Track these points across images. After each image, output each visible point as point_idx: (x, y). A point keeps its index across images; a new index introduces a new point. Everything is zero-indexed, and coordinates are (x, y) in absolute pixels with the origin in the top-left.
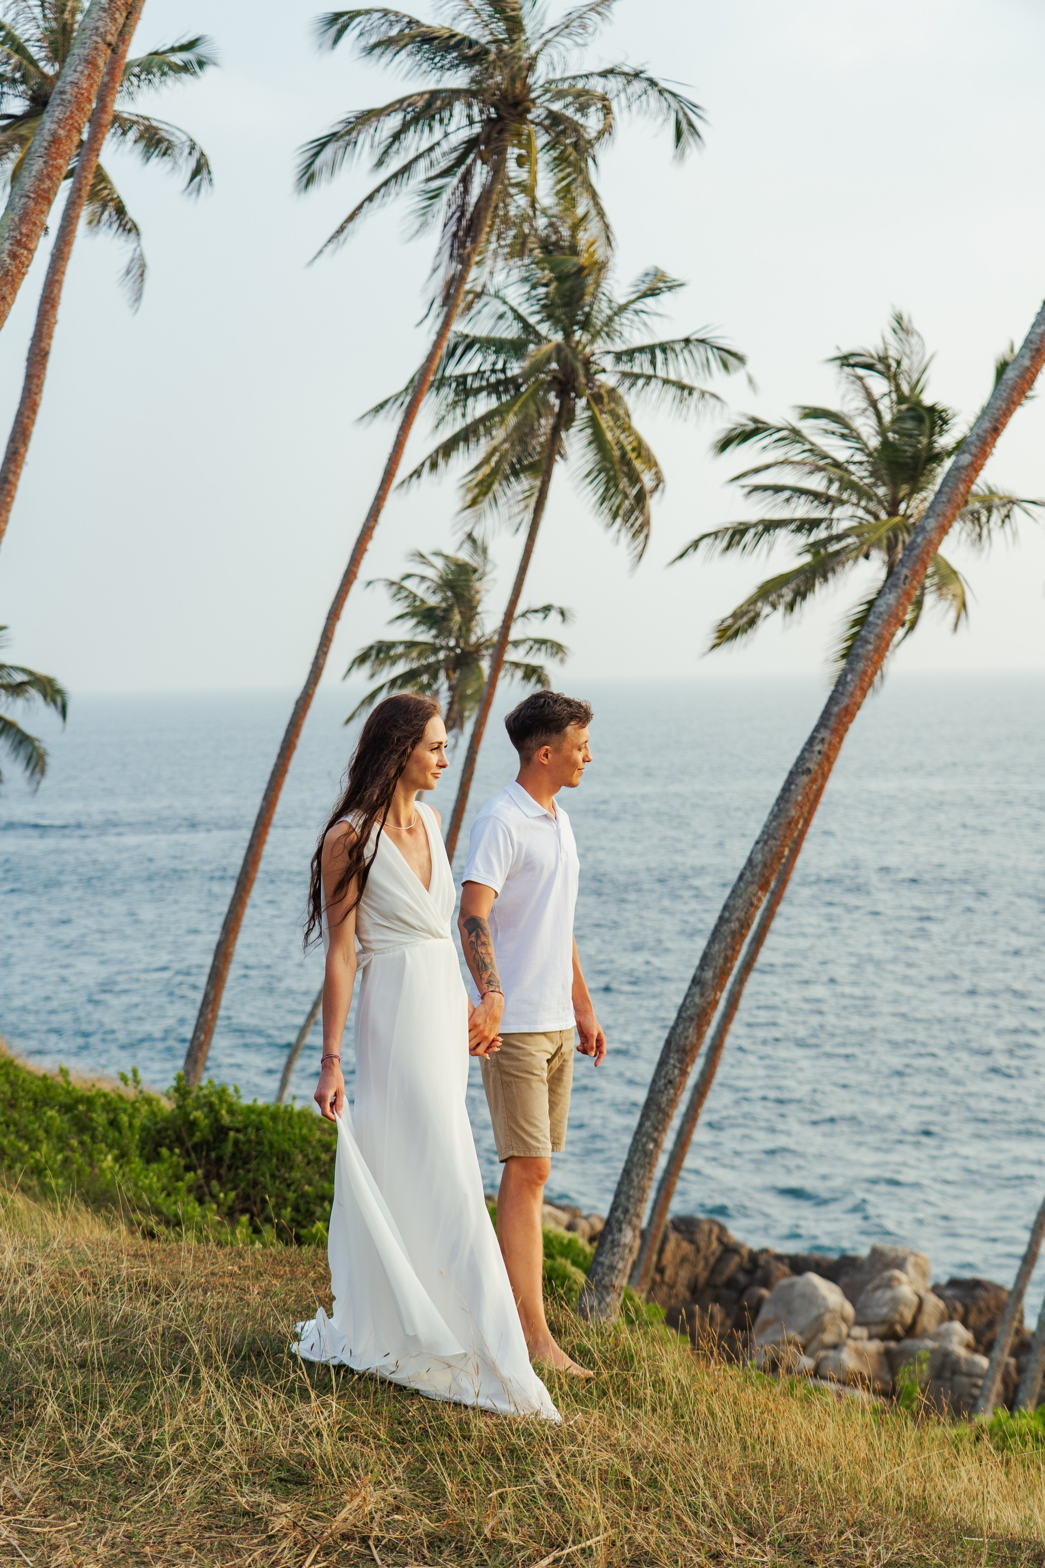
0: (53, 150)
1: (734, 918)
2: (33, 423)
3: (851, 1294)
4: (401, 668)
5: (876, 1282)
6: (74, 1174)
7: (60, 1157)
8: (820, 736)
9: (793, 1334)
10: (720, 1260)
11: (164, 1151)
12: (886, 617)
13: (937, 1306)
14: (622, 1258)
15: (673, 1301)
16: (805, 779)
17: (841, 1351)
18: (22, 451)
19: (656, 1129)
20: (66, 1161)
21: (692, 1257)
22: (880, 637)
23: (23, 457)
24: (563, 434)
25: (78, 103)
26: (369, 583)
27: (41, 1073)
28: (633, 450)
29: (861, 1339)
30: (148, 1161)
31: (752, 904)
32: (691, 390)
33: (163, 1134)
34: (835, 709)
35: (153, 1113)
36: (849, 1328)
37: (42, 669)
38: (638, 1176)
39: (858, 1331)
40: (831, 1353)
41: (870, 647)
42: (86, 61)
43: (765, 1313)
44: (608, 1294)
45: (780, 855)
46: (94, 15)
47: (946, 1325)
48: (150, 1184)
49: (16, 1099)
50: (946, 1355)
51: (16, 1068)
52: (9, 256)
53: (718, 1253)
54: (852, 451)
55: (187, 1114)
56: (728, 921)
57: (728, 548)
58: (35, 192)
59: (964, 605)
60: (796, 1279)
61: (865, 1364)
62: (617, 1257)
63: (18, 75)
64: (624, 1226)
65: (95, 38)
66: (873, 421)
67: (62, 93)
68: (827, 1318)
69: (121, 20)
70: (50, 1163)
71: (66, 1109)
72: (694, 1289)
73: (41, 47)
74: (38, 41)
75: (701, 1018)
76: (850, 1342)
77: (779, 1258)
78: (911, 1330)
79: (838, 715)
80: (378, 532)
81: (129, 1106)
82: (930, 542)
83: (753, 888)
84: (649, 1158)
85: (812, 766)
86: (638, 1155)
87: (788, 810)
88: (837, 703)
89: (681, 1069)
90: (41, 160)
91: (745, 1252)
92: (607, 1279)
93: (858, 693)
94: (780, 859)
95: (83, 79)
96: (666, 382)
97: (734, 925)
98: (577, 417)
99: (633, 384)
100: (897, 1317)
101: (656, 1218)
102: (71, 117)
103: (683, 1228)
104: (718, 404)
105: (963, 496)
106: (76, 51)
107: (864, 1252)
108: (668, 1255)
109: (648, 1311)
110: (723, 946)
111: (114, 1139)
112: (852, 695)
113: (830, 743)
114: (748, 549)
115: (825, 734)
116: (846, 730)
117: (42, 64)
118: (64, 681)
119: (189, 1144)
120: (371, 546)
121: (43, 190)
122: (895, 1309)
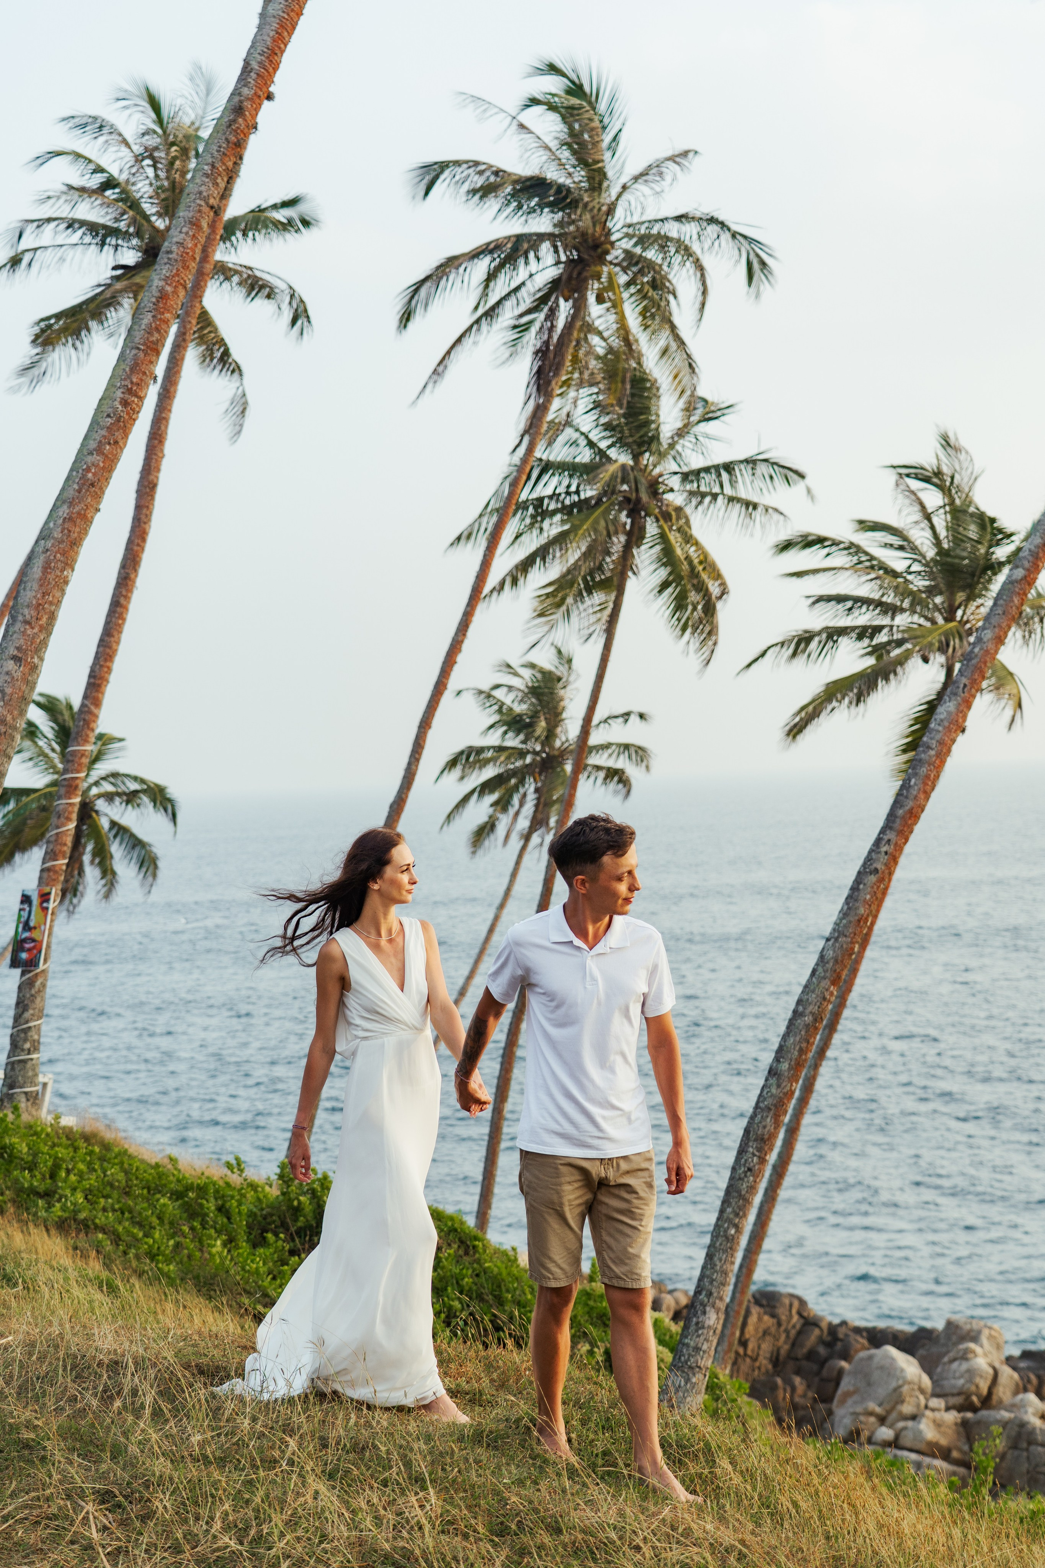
0: (161, 305)
1: (807, 1011)
2: (143, 549)
3: (928, 1366)
4: (489, 772)
5: (952, 1355)
6: (185, 1259)
7: (171, 1242)
8: (886, 838)
9: (872, 1406)
10: (799, 1333)
11: (270, 1236)
12: (946, 724)
13: (1012, 1377)
14: (706, 1340)
15: (756, 1372)
16: (873, 878)
17: (919, 1422)
18: (132, 576)
19: (737, 1215)
20: (178, 1245)
21: (773, 1330)
22: (941, 743)
23: (134, 582)
24: (635, 551)
25: (184, 261)
26: (459, 693)
27: (153, 1161)
28: (701, 563)
29: (939, 1410)
30: (255, 1246)
31: (824, 999)
32: (755, 506)
33: (269, 1220)
34: (900, 812)
35: (259, 1200)
36: (927, 1400)
37: (154, 777)
38: (720, 1260)
39: (935, 1402)
40: (910, 1424)
41: (932, 753)
42: (190, 222)
43: (845, 1385)
44: (694, 1374)
45: (851, 951)
46: (198, 181)
47: (1021, 1396)
48: (257, 1269)
49: (130, 1187)
50: (1022, 1425)
51: (130, 1157)
52: (121, 403)
53: (798, 1327)
54: (910, 562)
55: (290, 1200)
56: (802, 1015)
57: (794, 654)
58: (144, 344)
59: (1020, 706)
60: (873, 1351)
61: (943, 1434)
62: (702, 1338)
63: (131, 230)
64: (708, 1309)
65: (198, 201)
66: (928, 533)
67: (169, 252)
68: (905, 1389)
69: (222, 185)
70: (162, 1248)
71: (177, 1195)
72: (776, 1361)
73: (152, 203)
74: (151, 198)
75: (779, 1107)
76: (928, 1413)
77: (858, 1330)
78: (987, 1401)
79: (903, 818)
80: (466, 646)
81: (236, 1193)
82: (987, 652)
83: (825, 983)
84: (732, 1242)
85: (879, 866)
86: (720, 1240)
87: (857, 908)
88: (902, 806)
89: (759, 1157)
90: (150, 315)
91: (824, 1325)
92: (692, 1360)
93: (922, 796)
94: (851, 955)
95: (188, 239)
96: (731, 499)
97: (808, 1019)
98: (648, 535)
99: (700, 503)
100: (973, 1388)
101: (738, 1295)
102: (177, 275)
103: (764, 1302)
104: (782, 517)
105: (1018, 608)
106: (181, 214)
107: (939, 1325)
108: (750, 1329)
109: (733, 1387)
110: (798, 1039)
111: (223, 1225)
112: (916, 797)
113: (896, 844)
114: (814, 656)
115: (890, 835)
116: (911, 832)
117: (153, 218)
118: (173, 792)
119: (293, 1229)
120: (460, 658)
121: (152, 342)
122: (970, 1381)
